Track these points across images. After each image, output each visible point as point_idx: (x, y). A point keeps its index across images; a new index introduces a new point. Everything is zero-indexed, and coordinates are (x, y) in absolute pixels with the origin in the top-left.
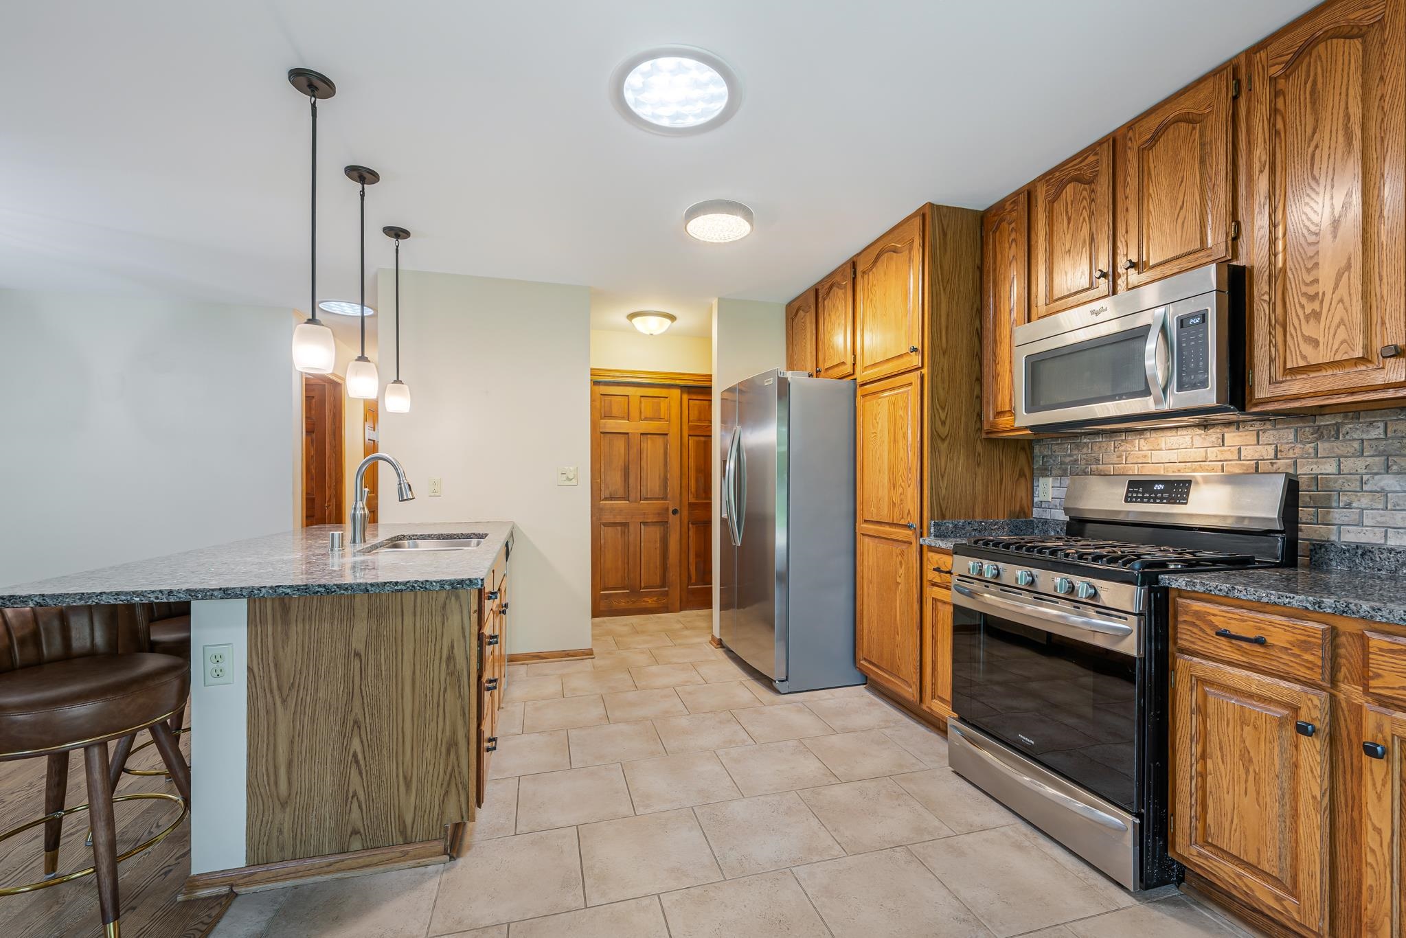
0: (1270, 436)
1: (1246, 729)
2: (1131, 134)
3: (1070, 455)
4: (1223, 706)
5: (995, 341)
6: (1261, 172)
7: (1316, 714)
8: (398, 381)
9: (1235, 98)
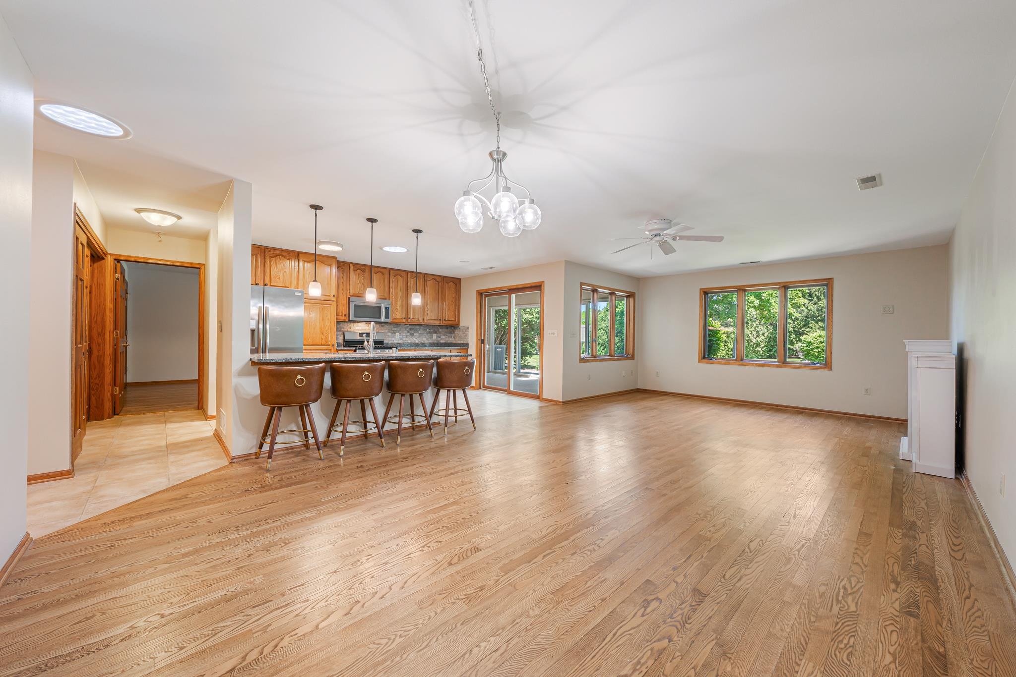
6: (392, 288)
9: (388, 274)
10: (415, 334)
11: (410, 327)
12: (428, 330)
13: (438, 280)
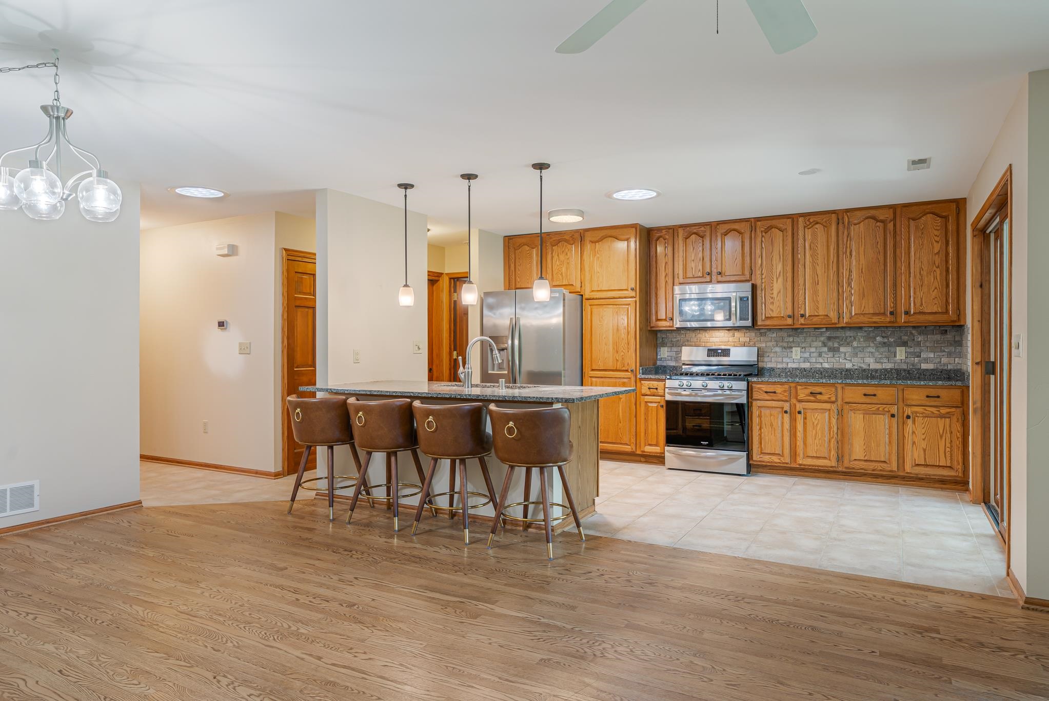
0: (747, 335)
1: (772, 417)
2: (718, 227)
3: (676, 338)
4: (766, 412)
5: (656, 288)
7: (787, 408)
8: (406, 286)
9: (751, 231)
10: (842, 349)
11: (828, 334)
12: (879, 339)
13: (882, 218)
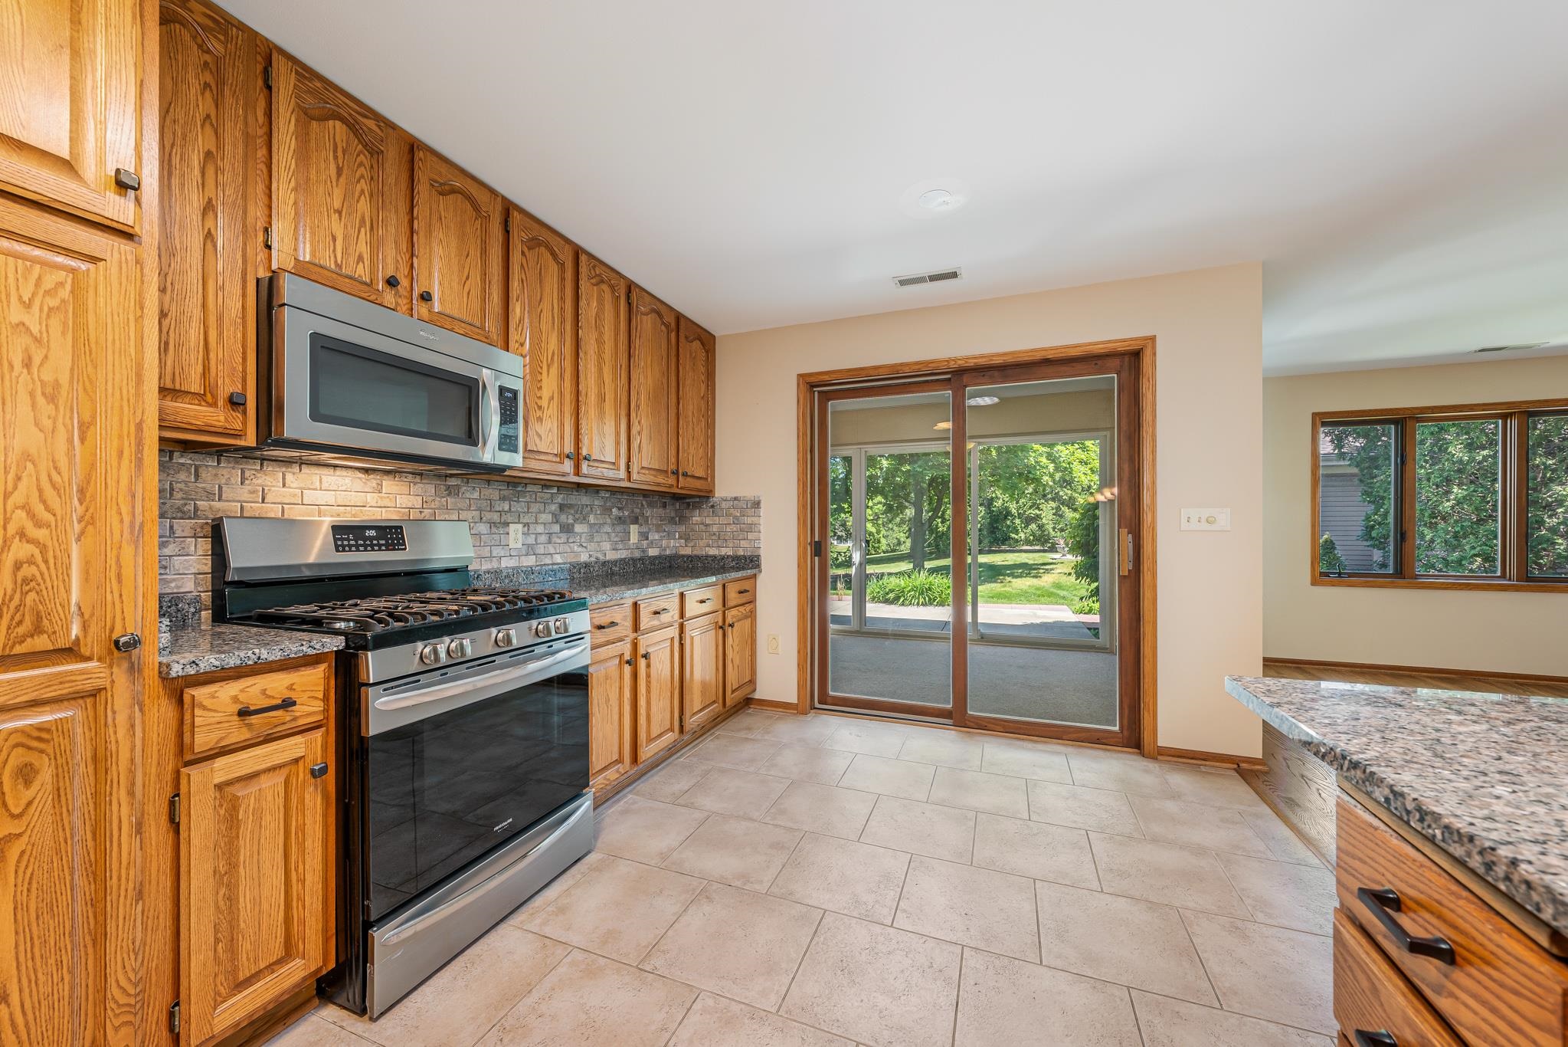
6: (517, 300)
7: (628, 653)
11: (560, 499)
12: (615, 511)
